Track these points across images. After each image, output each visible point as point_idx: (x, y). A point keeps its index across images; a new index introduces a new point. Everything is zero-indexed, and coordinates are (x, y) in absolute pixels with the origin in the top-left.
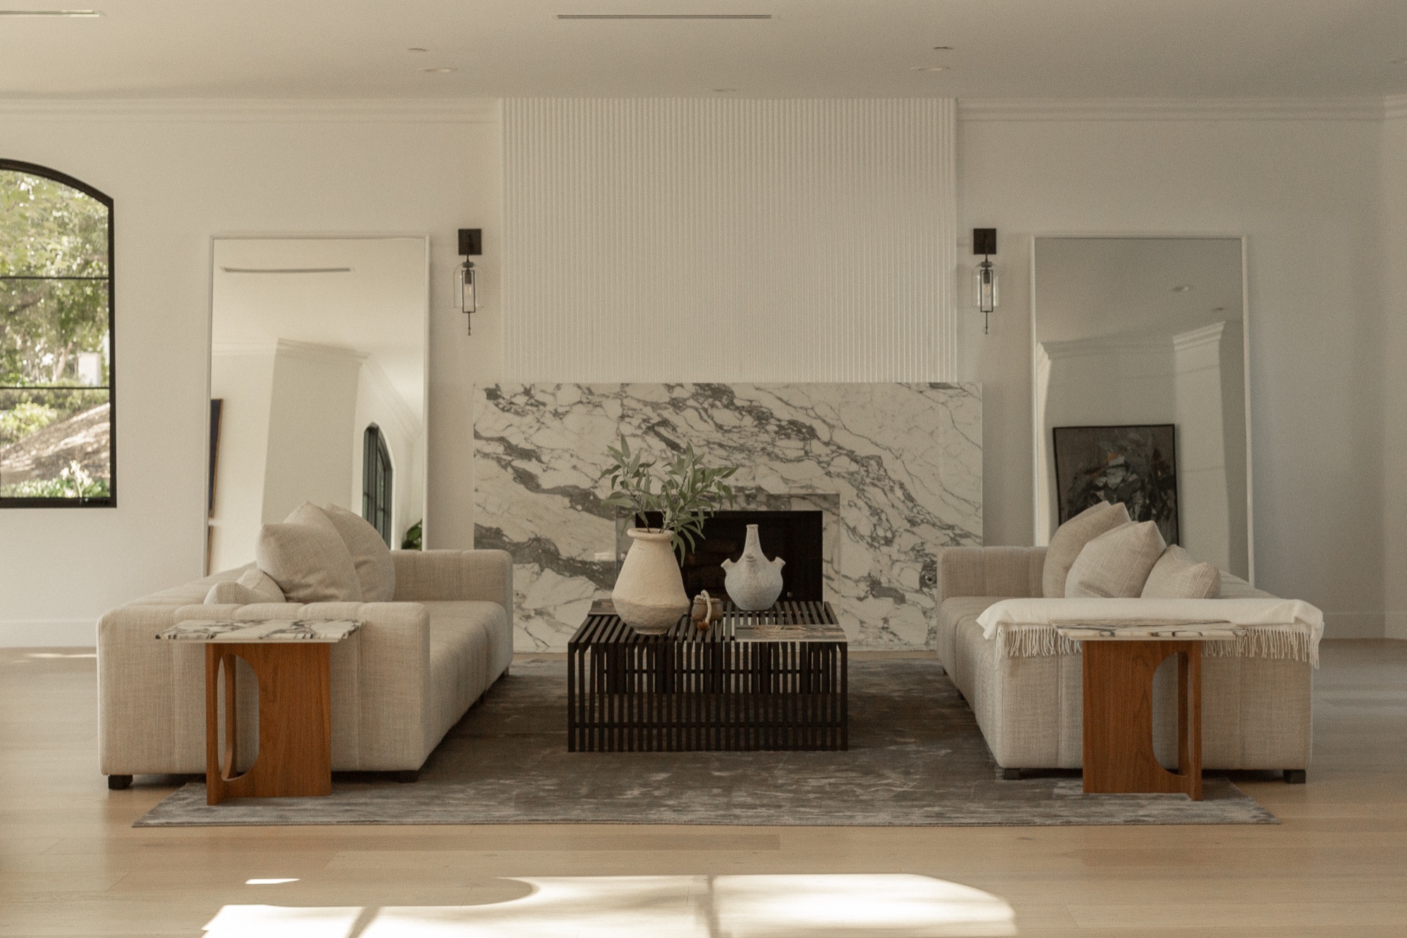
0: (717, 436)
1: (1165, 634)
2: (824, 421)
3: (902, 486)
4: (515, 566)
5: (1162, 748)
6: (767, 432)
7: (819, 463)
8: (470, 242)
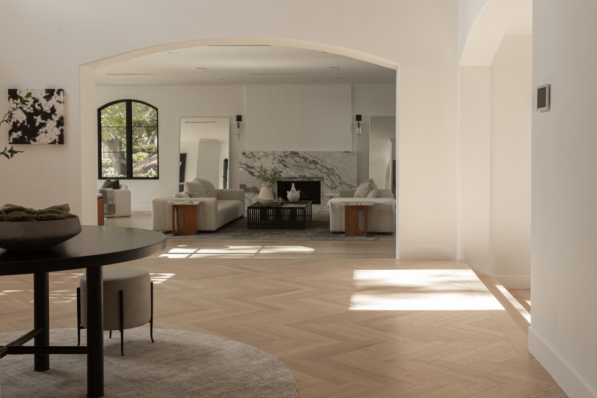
0: (295, 164)
1: (359, 204)
2: (320, 160)
3: (338, 175)
4: (245, 193)
5: (361, 227)
6: (307, 163)
7: (319, 170)
8: (239, 118)
